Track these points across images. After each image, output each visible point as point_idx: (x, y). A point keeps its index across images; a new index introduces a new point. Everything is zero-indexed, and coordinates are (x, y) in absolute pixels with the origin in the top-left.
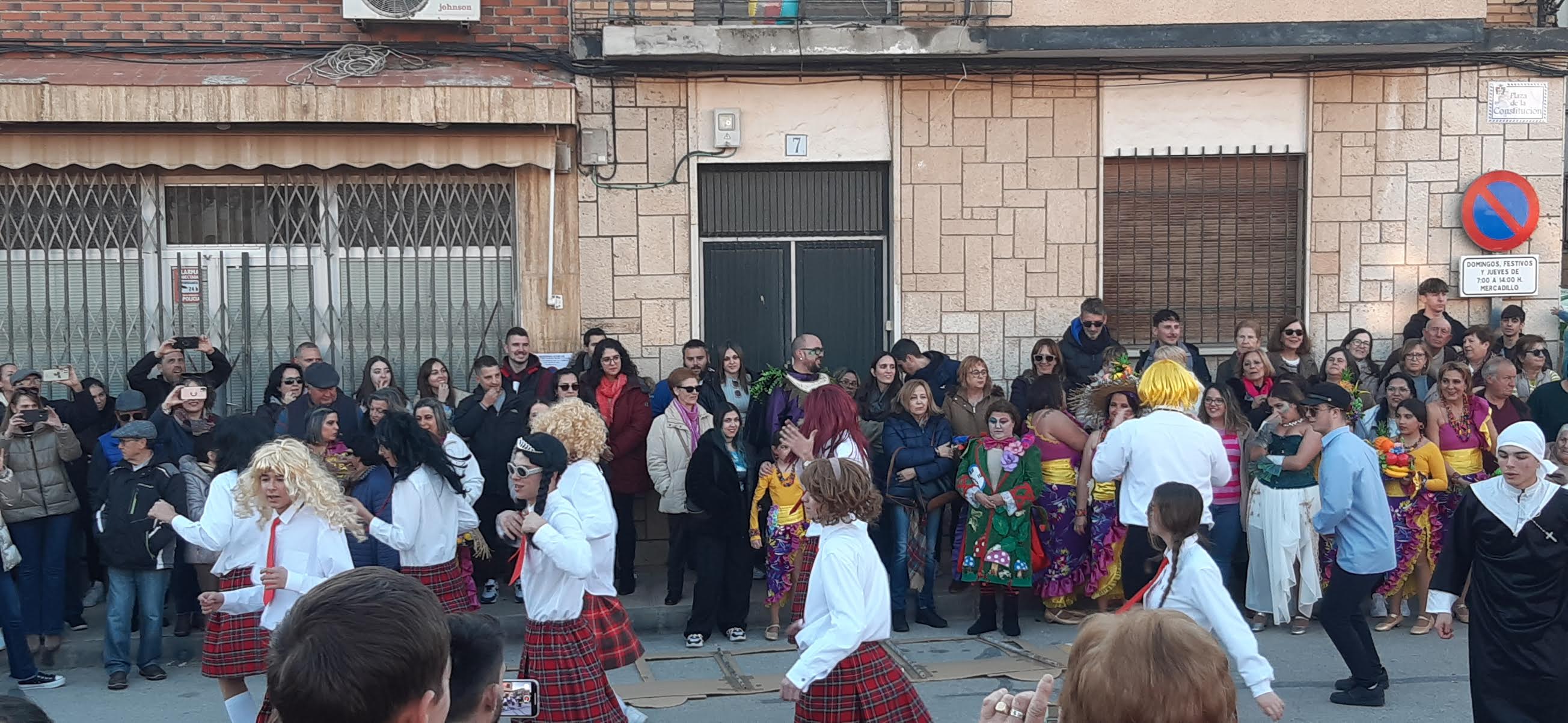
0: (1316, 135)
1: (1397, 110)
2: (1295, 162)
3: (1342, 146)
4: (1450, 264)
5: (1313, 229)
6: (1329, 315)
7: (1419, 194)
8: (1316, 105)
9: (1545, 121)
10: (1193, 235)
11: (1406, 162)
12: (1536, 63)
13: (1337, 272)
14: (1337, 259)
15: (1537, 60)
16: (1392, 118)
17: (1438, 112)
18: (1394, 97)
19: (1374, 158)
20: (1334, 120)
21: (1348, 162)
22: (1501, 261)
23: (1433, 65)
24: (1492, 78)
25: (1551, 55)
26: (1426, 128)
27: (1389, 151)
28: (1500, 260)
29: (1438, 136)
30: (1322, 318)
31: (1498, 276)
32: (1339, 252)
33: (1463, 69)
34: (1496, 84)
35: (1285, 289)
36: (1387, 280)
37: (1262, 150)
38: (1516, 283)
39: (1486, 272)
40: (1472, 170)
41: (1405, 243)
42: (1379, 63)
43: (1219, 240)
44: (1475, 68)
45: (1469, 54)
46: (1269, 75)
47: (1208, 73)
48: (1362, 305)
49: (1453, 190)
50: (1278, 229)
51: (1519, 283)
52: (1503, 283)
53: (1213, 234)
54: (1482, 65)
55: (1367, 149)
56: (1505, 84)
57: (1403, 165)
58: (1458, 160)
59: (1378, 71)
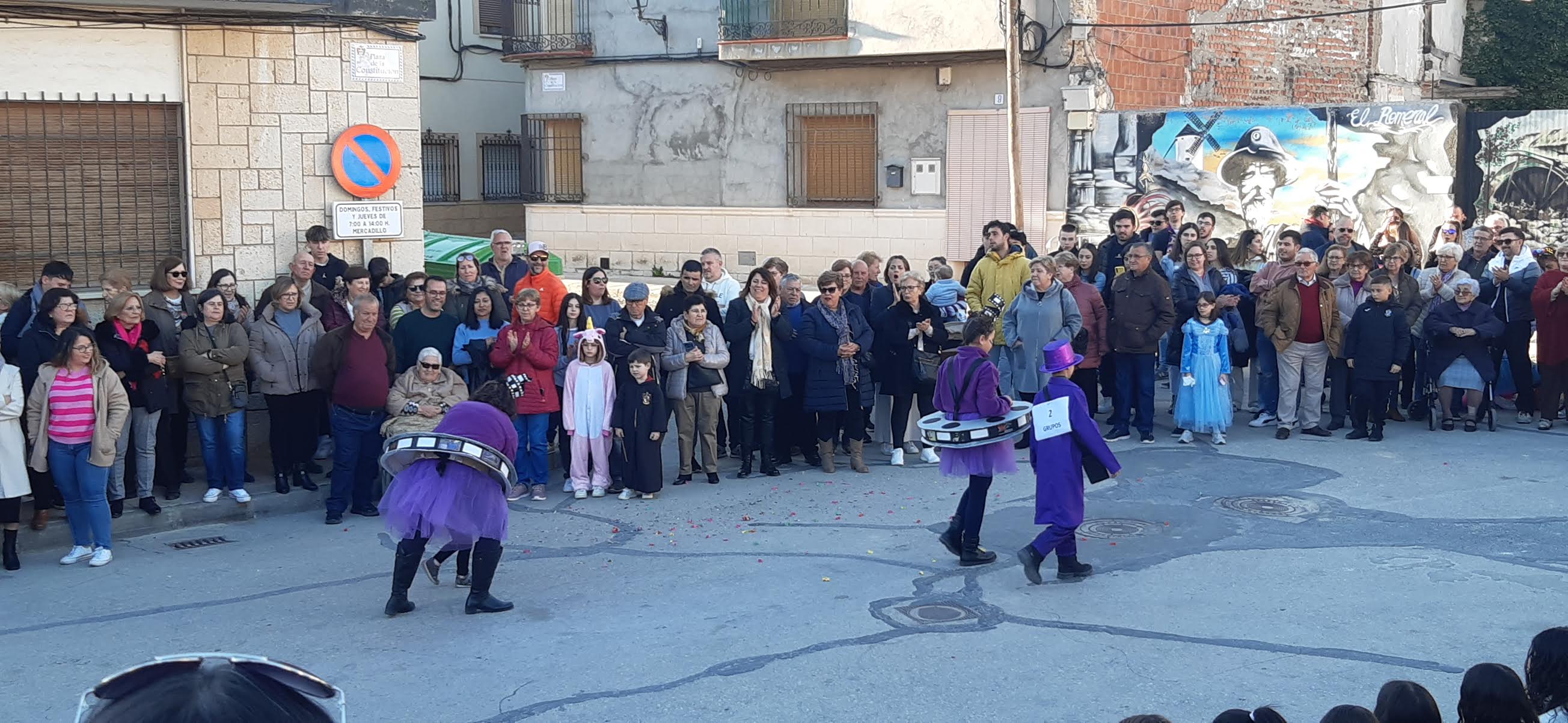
0: (191, 85)
1: (268, 65)
2: (173, 111)
3: (218, 97)
4: (324, 210)
5: (194, 175)
6: (214, 258)
7: (292, 144)
8: (189, 57)
9: (402, 81)
10: (74, 180)
11: (279, 115)
12: (392, 28)
13: (219, 217)
14: (219, 204)
15: (392, 25)
16: (263, 72)
17: (306, 68)
18: (263, 53)
19: (248, 109)
20: (208, 72)
21: (223, 112)
22: (370, 207)
23: (298, 24)
24: (353, 40)
25: (404, 22)
26: (295, 82)
27: (262, 102)
28: (368, 205)
29: (307, 91)
30: (207, 261)
31: (367, 221)
32: (220, 197)
33: (327, 29)
34: (357, 45)
35: (169, 233)
36: (265, 225)
37: (139, 98)
38: (384, 226)
39: (357, 216)
40: (339, 122)
41: (282, 190)
42: (247, 20)
43: (100, 186)
44: (337, 29)
45: (331, 16)
46: (141, 25)
47: (78, 20)
48: (245, 247)
49: (324, 142)
50: (158, 175)
51: (386, 227)
52: (372, 227)
53: (94, 179)
54: (344, 26)
55: (241, 101)
56: (365, 46)
57: (277, 117)
58: (327, 113)
59: (248, 27)
